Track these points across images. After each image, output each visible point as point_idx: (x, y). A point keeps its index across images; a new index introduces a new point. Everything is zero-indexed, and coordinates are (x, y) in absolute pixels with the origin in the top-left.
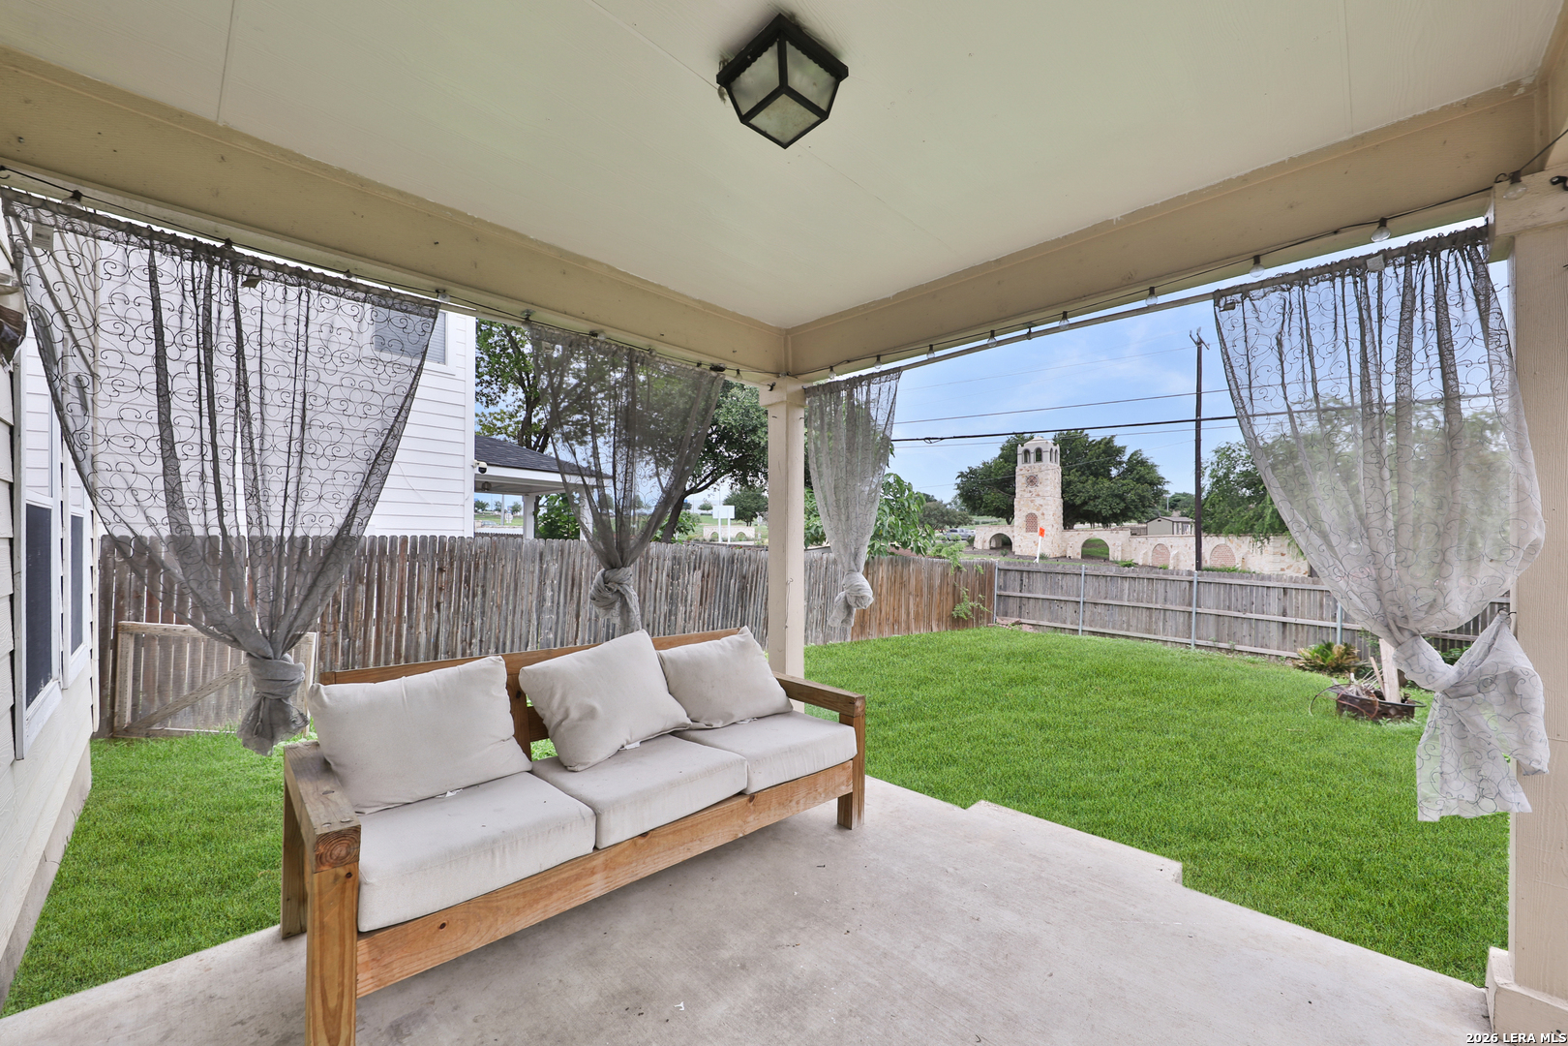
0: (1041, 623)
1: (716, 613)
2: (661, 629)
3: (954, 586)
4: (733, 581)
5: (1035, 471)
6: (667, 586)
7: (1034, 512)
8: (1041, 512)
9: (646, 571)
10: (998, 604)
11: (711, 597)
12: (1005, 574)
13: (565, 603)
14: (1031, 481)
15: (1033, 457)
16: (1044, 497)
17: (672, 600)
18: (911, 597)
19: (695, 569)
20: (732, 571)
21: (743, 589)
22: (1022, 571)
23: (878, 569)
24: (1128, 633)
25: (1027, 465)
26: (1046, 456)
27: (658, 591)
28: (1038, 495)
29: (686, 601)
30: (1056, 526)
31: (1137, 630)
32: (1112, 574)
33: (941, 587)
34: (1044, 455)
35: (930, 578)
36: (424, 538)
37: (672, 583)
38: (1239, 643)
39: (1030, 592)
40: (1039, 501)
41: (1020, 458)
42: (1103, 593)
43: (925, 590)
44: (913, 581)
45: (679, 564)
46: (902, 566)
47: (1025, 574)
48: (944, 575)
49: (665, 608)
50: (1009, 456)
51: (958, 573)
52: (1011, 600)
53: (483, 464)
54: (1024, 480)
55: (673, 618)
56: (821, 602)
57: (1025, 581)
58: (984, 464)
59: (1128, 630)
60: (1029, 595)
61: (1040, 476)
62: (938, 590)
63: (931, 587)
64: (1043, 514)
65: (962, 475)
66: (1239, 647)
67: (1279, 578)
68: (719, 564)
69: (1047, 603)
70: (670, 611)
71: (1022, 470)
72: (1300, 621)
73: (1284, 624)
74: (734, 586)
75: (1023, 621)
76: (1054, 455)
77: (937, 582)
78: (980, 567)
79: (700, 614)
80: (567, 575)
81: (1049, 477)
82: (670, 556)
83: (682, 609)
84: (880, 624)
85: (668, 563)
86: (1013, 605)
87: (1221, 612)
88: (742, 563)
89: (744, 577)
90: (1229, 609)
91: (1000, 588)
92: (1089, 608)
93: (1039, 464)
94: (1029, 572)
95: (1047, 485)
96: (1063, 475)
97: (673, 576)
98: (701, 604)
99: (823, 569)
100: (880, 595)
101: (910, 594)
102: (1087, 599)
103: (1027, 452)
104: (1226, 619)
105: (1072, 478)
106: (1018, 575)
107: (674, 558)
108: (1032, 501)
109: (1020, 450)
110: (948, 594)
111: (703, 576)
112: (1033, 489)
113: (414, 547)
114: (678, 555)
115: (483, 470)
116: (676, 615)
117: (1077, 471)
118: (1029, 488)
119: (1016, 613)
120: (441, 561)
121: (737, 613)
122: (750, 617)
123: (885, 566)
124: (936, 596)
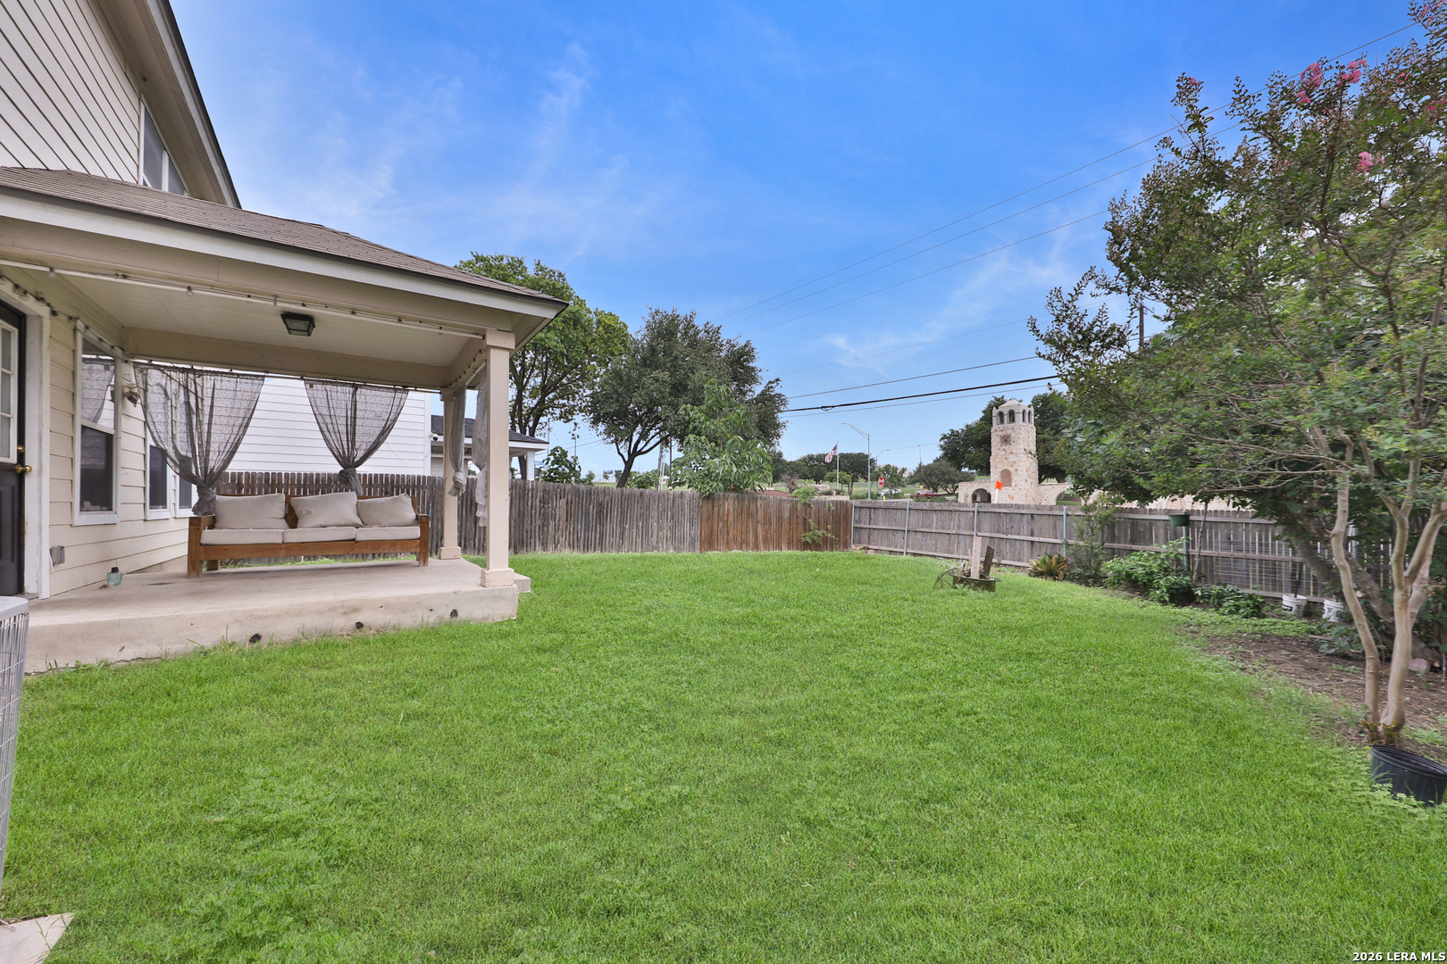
0: (882, 548)
1: (579, 527)
2: (537, 535)
3: (805, 519)
4: (591, 506)
5: (1009, 432)
6: (540, 507)
7: (1008, 468)
8: (1014, 468)
9: (524, 498)
10: (855, 535)
11: (574, 516)
12: (860, 511)
13: (466, 515)
14: (1005, 440)
15: (1006, 418)
16: (1017, 455)
17: (545, 517)
18: (759, 525)
19: (560, 498)
20: (590, 500)
21: (600, 513)
22: (870, 508)
23: (724, 504)
24: (935, 554)
25: (1001, 426)
26: (1019, 417)
27: (533, 511)
28: (1012, 453)
29: (555, 518)
30: (1030, 481)
31: (941, 552)
32: (926, 508)
33: (790, 518)
34: (1016, 416)
35: (780, 511)
36: (376, 475)
37: (543, 507)
38: (1003, 558)
39: (875, 524)
40: (1012, 458)
41: (995, 420)
42: (921, 524)
43: (774, 520)
44: (761, 513)
45: (548, 494)
46: (749, 501)
47: (872, 510)
48: (793, 510)
49: (539, 522)
50: (987, 419)
51: (808, 509)
52: (863, 531)
53: (436, 435)
54: (998, 439)
55: (545, 528)
56: (670, 524)
57: (872, 516)
58: (967, 426)
59: (935, 551)
60: (874, 527)
61: (1013, 435)
62: (787, 521)
63: (780, 519)
64: (1016, 470)
65: (944, 437)
66: (1004, 562)
67: (1029, 507)
68: (579, 496)
69: (886, 532)
70: (543, 524)
71: (997, 432)
72: (1041, 539)
73: (1032, 542)
74: (592, 510)
75: (870, 547)
76: (1027, 416)
77: (786, 515)
78: (831, 504)
79: (566, 527)
80: (467, 498)
81: (1021, 436)
82: (542, 489)
83: (552, 523)
84: (728, 543)
85: (540, 494)
86: (865, 534)
87: (993, 535)
88: (598, 495)
89: (601, 505)
90: (998, 532)
91: (856, 522)
92: (912, 534)
93: (1013, 424)
94: (875, 508)
95: (1020, 444)
96: (1037, 433)
97: (544, 502)
98: (567, 520)
99: (671, 501)
100: (727, 521)
101: (758, 522)
102: (911, 528)
103: (1001, 414)
104: (996, 540)
105: (1046, 436)
106: (868, 511)
107: (544, 490)
108: (1006, 459)
109: (995, 412)
110: (798, 524)
111: (567, 503)
112: (1006, 448)
113: (370, 480)
114: (547, 489)
115: (436, 439)
116: (548, 527)
117: (1051, 430)
118: (1004, 447)
119: (867, 540)
120: (386, 488)
121: (596, 528)
122: (608, 532)
123: (731, 501)
124: (785, 526)
